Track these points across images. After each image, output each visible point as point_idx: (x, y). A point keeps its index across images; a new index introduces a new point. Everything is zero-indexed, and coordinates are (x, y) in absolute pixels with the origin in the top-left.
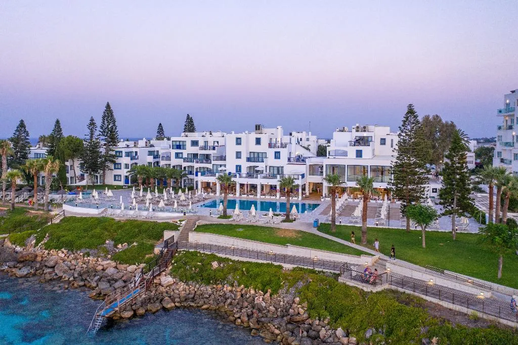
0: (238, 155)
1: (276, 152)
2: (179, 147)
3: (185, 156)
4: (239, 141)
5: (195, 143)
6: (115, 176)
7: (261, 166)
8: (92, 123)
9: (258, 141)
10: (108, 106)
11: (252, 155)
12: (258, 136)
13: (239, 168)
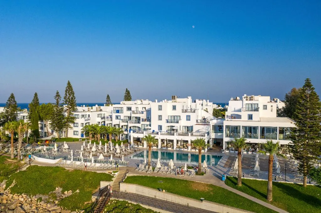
0: (160, 118)
1: (187, 116)
2: (118, 112)
3: (122, 118)
4: (160, 108)
5: (129, 109)
6: (74, 131)
7: (176, 126)
8: (58, 95)
9: (174, 108)
10: (69, 83)
11: (170, 117)
12: (174, 104)
13: (160, 127)
